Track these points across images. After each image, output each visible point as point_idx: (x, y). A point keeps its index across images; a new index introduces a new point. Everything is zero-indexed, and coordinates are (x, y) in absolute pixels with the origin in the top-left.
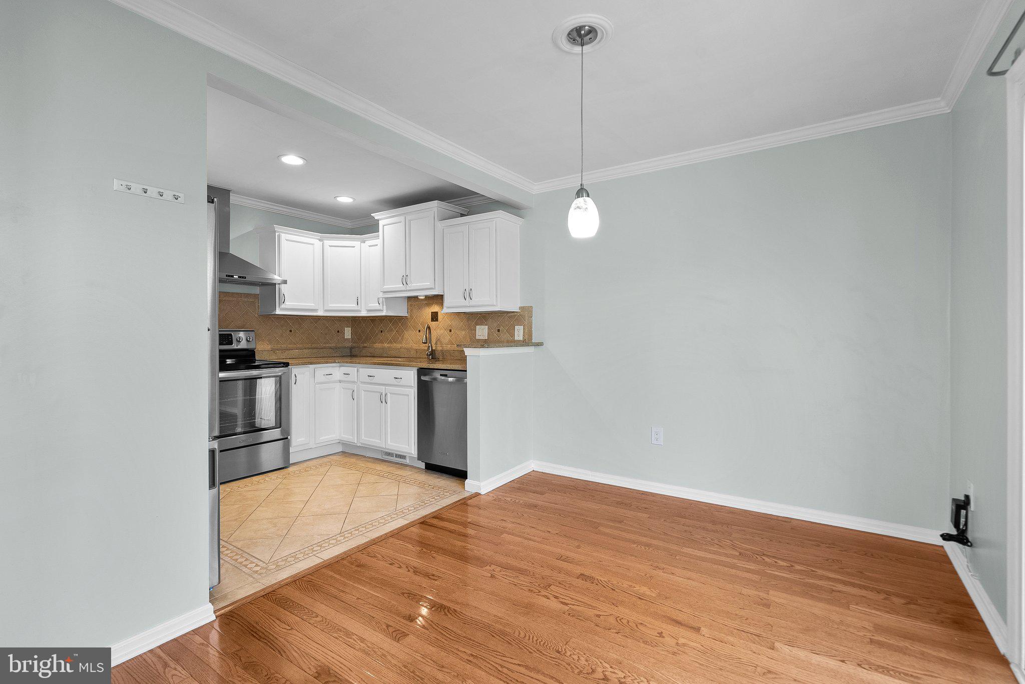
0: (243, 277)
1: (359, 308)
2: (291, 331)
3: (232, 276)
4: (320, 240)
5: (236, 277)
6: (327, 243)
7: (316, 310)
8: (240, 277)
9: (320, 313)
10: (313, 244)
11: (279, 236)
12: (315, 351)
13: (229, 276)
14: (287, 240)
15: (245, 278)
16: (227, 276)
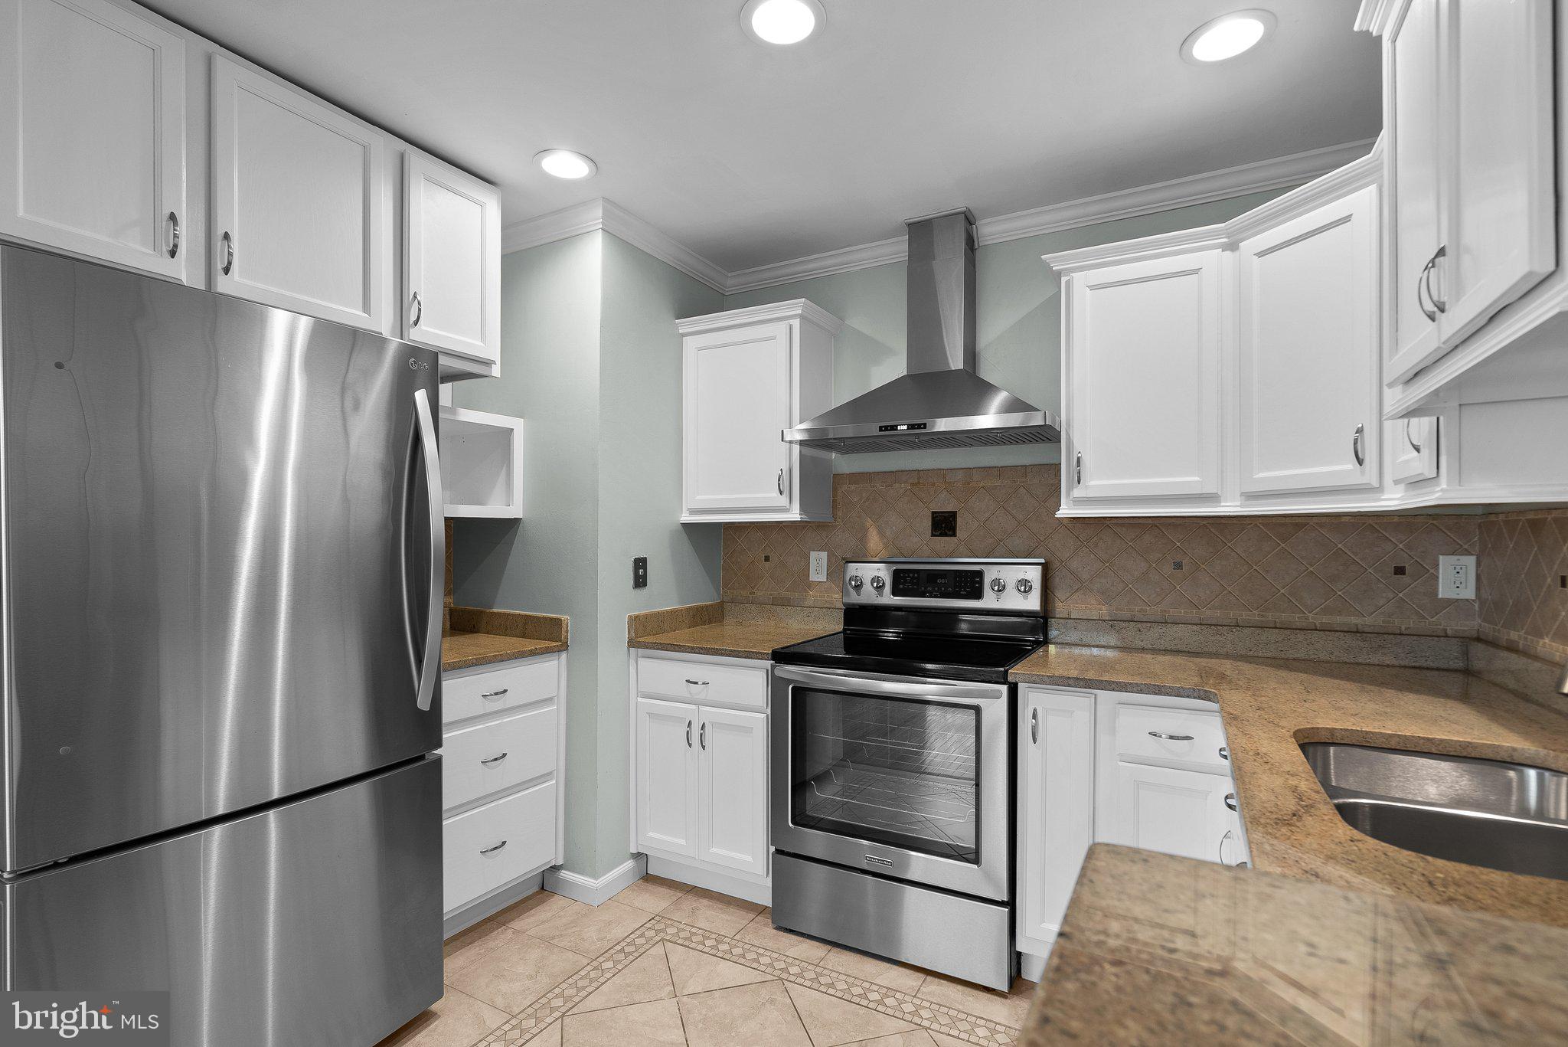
0: (919, 426)
1: (1369, 476)
2: (1178, 566)
3: (894, 428)
4: (1232, 247)
5: (905, 427)
6: (1251, 245)
7: (1213, 498)
8: (911, 427)
9: (1230, 506)
10: (1196, 271)
11: (1068, 283)
12: (1272, 635)
13: (886, 428)
14: (1093, 288)
15: (925, 427)
16: (881, 429)
